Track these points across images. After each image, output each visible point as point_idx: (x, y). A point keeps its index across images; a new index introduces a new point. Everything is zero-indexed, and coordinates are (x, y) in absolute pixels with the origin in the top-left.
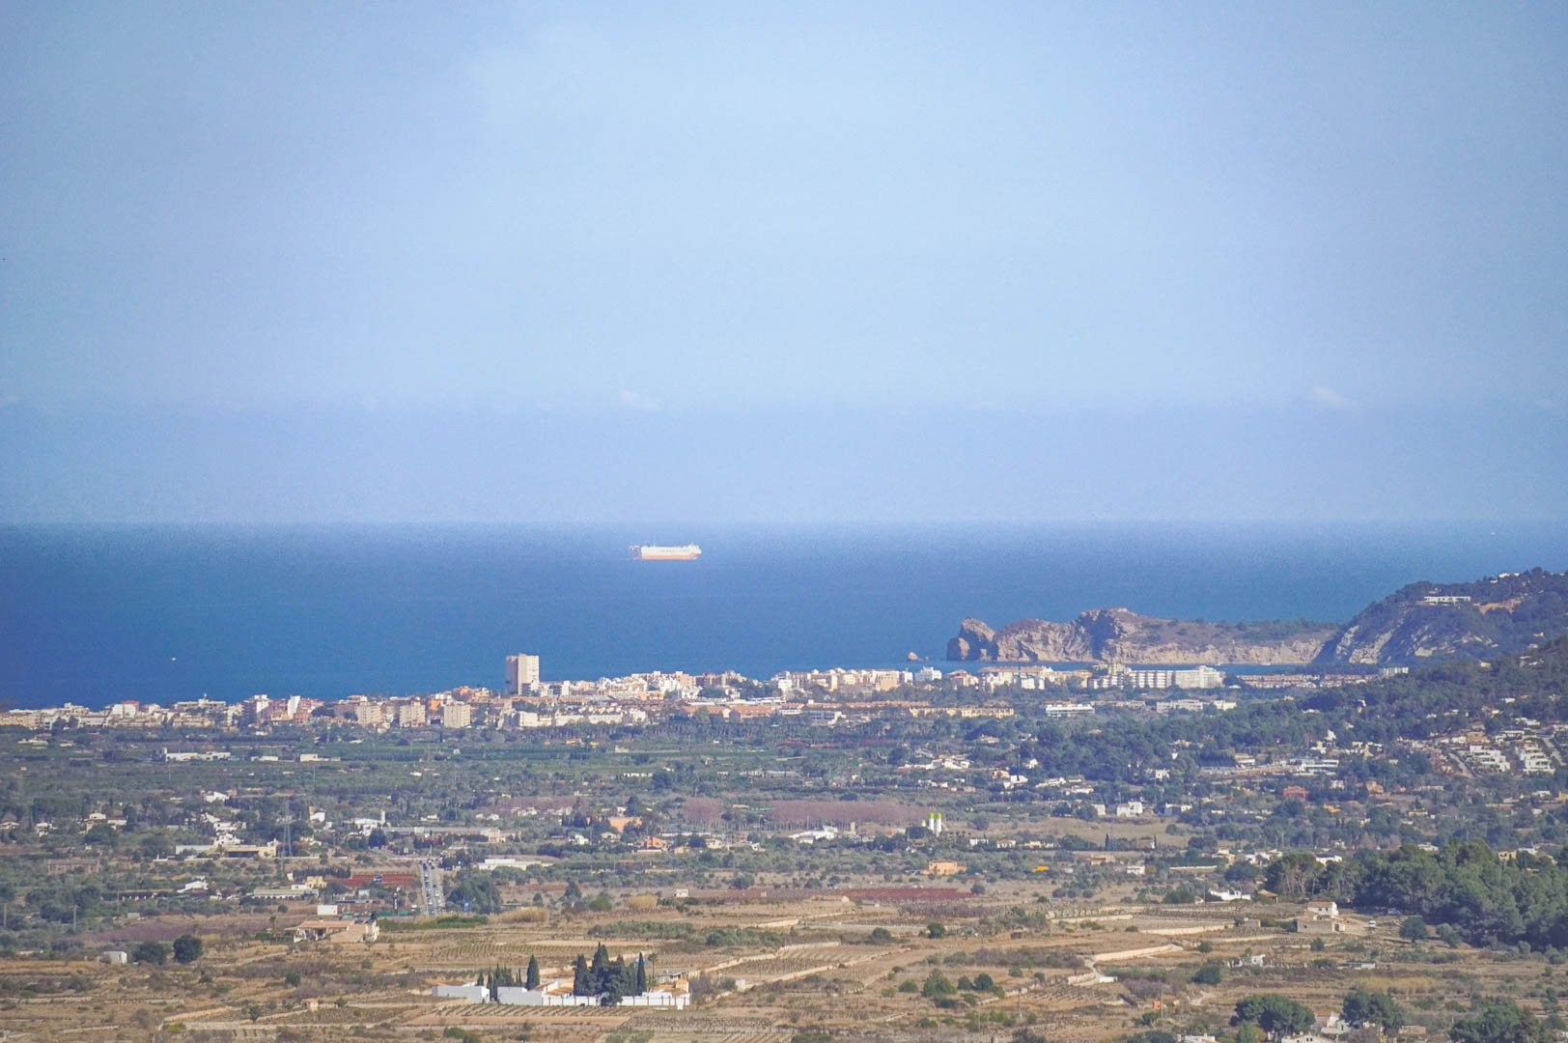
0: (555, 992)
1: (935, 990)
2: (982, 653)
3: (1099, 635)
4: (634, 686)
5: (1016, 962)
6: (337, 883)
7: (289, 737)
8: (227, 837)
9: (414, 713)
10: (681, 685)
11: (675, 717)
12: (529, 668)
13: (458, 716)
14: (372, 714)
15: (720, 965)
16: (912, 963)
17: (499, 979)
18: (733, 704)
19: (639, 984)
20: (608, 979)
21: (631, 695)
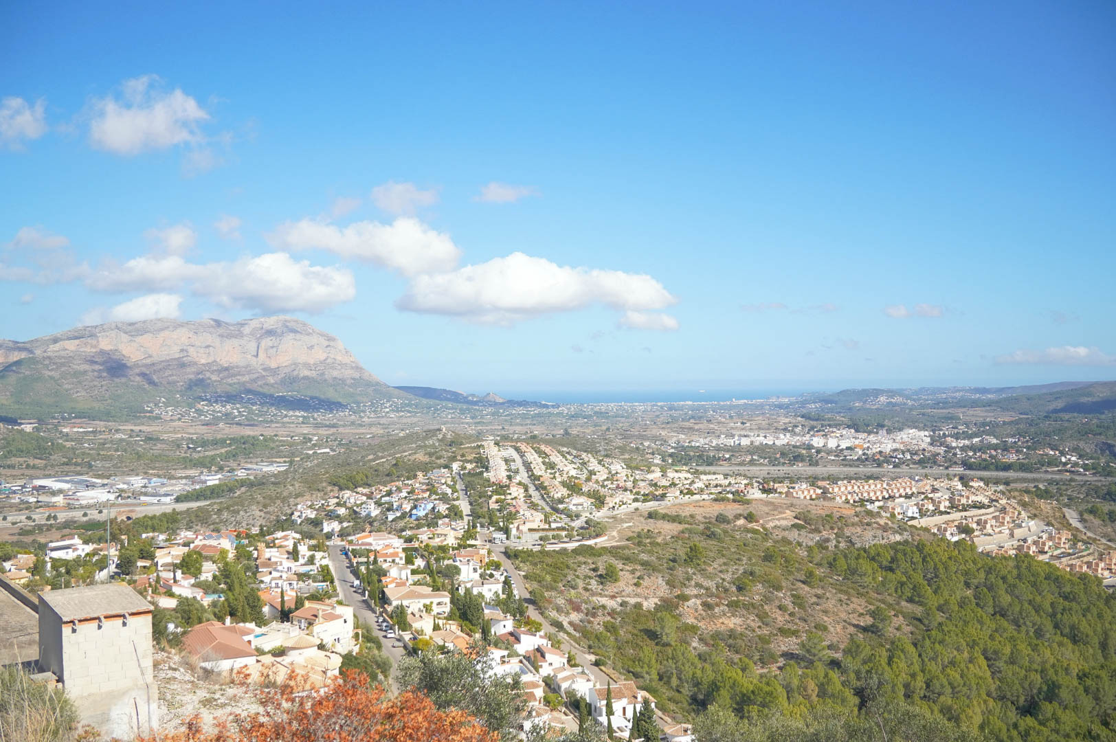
0: (739, 424)
1: (769, 424)
3: (778, 397)
5: (775, 422)
7: (715, 405)
9: (725, 403)
10: (746, 401)
13: (728, 403)
14: (722, 403)
15: (752, 422)
16: (767, 422)
17: (734, 423)
18: (750, 402)
19: (746, 424)
20: (743, 423)
21: (742, 402)
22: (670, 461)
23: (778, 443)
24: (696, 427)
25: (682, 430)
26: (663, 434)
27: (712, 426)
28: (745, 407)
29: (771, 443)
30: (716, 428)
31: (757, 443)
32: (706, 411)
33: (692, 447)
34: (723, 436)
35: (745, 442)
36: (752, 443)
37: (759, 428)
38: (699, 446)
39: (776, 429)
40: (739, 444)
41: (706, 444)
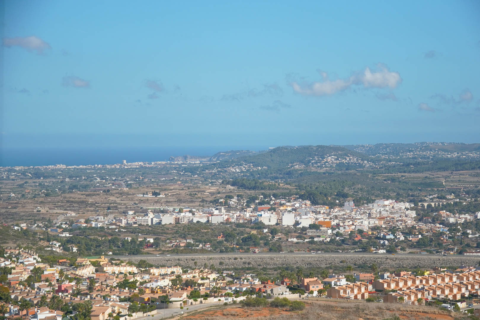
0: (150, 196)
1: (190, 195)
2: (173, 160)
3: (185, 158)
4: (136, 163)
5: (199, 192)
6: (113, 185)
7: (99, 169)
8: (99, 180)
9: (113, 167)
10: (141, 163)
11: (141, 167)
12: (125, 162)
13: (118, 167)
14: (108, 167)
15: (167, 192)
16: (187, 192)
17: (144, 194)
18: (147, 165)
19: (159, 194)
20: (155, 194)
21: (136, 164)
22: (75, 249)
23: (215, 220)
24: (90, 200)
25: (70, 205)
26: (43, 211)
27: (112, 198)
28: (144, 171)
29: (204, 220)
30: (118, 200)
31: (185, 221)
32: (89, 177)
33: (92, 228)
34: (131, 213)
35: (168, 220)
36: (177, 220)
37: (180, 201)
38: (102, 228)
39: (203, 201)
40: (160, 223)
41: (112, 224)
